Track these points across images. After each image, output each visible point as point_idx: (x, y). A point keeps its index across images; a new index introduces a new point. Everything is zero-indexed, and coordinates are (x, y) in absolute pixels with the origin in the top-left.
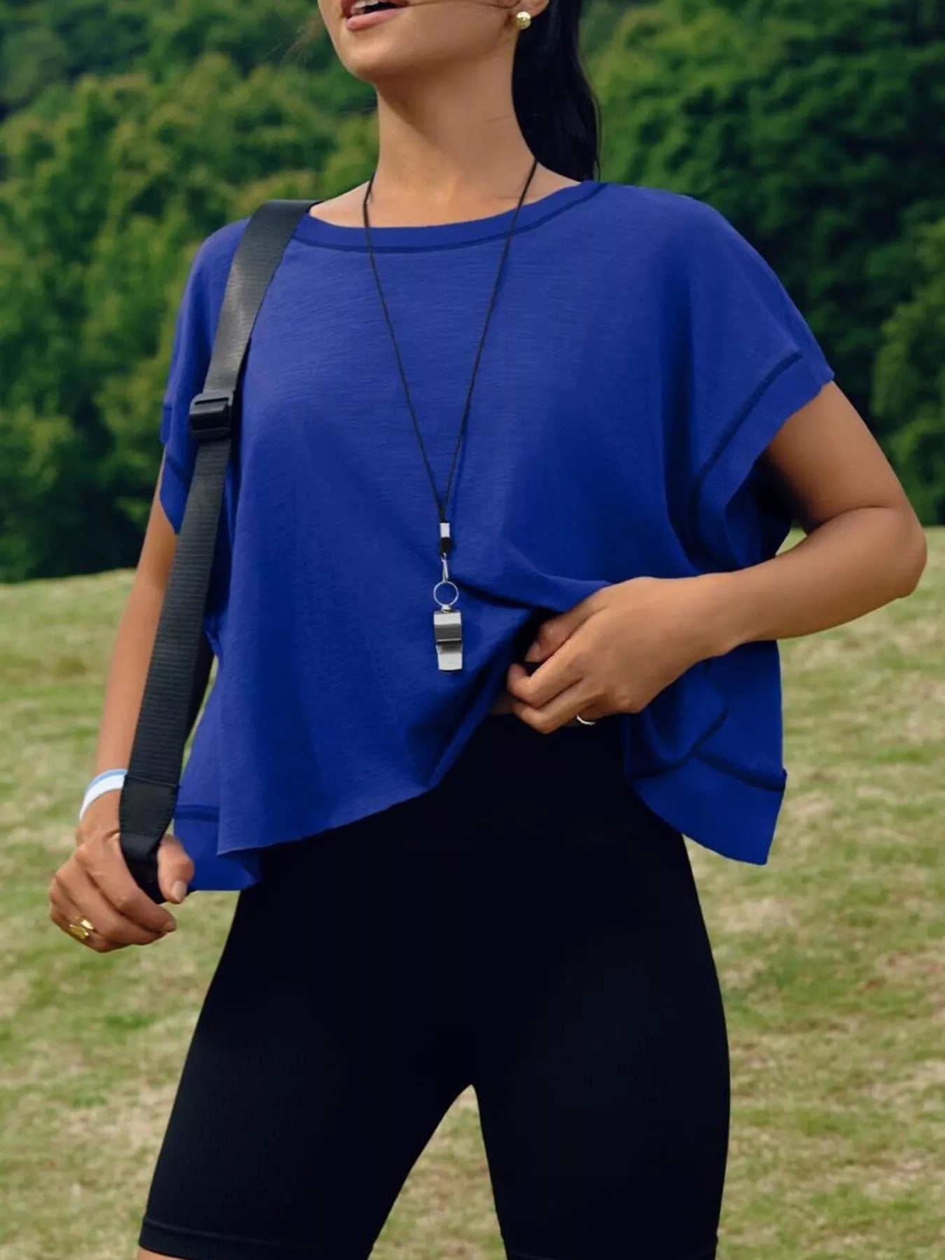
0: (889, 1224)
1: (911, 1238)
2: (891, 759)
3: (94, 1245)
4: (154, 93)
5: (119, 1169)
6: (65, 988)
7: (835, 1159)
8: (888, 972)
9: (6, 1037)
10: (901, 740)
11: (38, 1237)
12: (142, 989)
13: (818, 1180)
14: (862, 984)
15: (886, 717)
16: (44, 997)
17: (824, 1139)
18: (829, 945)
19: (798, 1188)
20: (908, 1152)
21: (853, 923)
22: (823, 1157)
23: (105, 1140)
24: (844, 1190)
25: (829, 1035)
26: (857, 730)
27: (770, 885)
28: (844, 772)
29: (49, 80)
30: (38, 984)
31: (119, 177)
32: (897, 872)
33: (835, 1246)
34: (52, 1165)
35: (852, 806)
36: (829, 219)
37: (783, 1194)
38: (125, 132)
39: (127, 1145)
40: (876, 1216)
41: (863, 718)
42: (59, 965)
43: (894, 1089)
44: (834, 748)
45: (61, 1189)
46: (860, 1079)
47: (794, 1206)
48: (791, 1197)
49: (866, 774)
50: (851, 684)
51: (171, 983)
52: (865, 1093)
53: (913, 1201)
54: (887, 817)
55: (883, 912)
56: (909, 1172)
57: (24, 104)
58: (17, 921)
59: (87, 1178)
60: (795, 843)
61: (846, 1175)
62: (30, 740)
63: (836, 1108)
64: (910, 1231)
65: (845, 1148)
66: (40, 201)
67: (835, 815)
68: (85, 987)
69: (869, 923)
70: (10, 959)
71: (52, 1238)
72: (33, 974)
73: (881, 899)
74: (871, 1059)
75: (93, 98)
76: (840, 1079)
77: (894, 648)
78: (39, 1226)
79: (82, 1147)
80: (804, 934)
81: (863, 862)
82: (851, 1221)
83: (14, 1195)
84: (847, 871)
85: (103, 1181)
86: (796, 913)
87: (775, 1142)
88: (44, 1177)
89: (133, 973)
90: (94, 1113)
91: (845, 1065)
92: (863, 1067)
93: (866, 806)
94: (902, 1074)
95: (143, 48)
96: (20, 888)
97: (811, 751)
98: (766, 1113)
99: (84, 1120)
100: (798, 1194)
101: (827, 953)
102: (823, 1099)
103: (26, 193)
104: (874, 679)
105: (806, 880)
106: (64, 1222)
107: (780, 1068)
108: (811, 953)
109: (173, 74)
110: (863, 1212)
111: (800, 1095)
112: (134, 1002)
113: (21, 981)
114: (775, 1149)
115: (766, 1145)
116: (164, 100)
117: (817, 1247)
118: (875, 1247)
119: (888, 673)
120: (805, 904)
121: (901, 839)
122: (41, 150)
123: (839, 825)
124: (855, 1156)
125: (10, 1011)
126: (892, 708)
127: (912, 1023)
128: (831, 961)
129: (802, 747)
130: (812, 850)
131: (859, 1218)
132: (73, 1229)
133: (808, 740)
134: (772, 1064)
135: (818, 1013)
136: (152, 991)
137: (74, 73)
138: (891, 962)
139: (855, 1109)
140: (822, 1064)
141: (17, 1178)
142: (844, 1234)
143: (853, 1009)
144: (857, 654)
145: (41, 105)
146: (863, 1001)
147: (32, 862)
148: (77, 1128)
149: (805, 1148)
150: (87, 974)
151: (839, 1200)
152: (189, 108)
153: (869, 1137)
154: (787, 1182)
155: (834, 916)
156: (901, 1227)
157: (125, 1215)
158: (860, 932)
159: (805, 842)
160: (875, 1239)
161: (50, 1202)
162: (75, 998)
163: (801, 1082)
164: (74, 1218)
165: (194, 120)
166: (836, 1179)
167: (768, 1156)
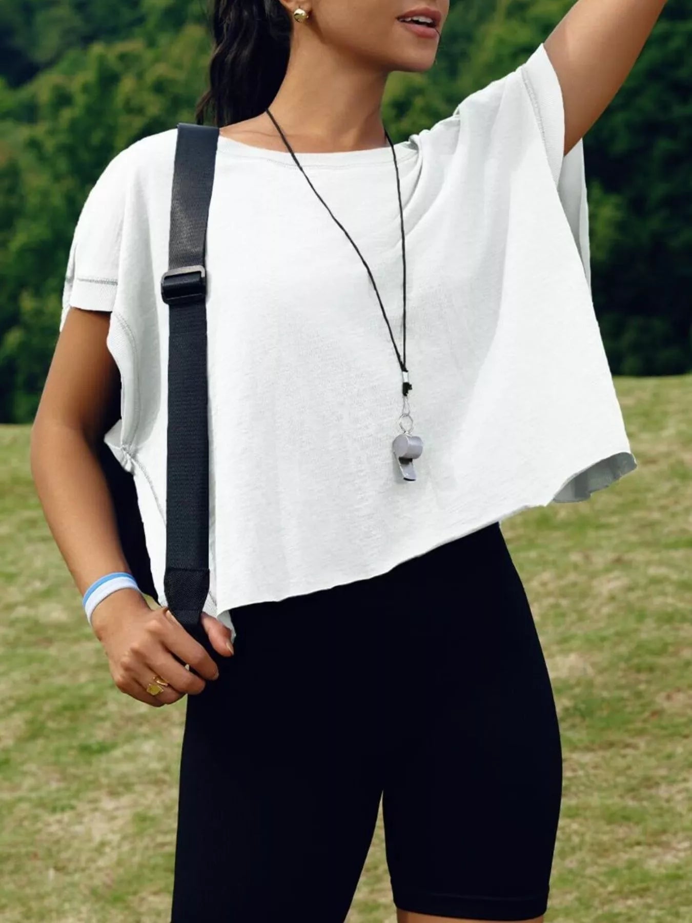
0: (661, 890)
1: (677, 899)
2: (675, 546)
3: (61, 913)
4: (149, 55)
5: (84, 858)
6: (51, 724)
7: (627, 841)
8: (666, 705)
9: (6, 762)
10: (684, 531)
11: (20, 909)
12: (107, 725)
13: (613, 857)
14: (647, 714)
15: (674, 515)
16: (35, 732)
17: (621, 826)
18: (620, 687)
19: (596, 864)
20: (681, 835)
21: (639, 670)
22: (618, 840)
23: (74, 837)
24: (631, 865)
25: (623, 752)
26: (652, 525)
27: (575, 643)
28: (639, 556)
29: (69, 45)
30: (31, 722)
31: (123, 119)
32: (677, 629)
33: (619, 907)
34: (35, 856)
35: (643, 581)
36: (663, 145)
37: (584, 868)
38: (127, 85)
39: (90, 840)
40: (652, 885)
41: (656, 515)
42: (47, 708)
43: (675, 789)
44: (634, 538)
45: (41, 873)
46: (649, 782)
47: (592, 878)
48: (589, 871)
49: (656, 557)
50: (649, 490)
51: (129, 719)
52: (653, 791)
53: (681, 872)
54: (670, 589)
55: (663, 661)
56: (679, 850)
57: (50, 64)
58: (17, 675)
59: (60, 865)
60: (598, 611)
61: (635, 853)
62: (30, 540)
63: (631, 803)
64: (676, 895)
65: (636, 833)
66: (63, 138)
67: (630, 589)
68: (65, 723)
69: (651, 669)
70: (11, 704)
71: (30, 909)
72: (27, 714)
73: (662, 650)
74: (657, 767)
75: (102, 59)
76: (634, 782)
77: (681, 463)
78: (22, 901)
79: (57, 842)
80: (599, 680)
81: (650, 623)
82: (634, 888)
83: (7, 878)
84: (636, 630)
85: (71, 867)
86: (593, 665)
87: (583, 829)
88: (29, 865)
89: (102, 713)
90: (66, 816)
91: (637, 772)
92: (652, 773)
93: (655, 581)
94: (680, 778)
95: (140, 21)
96: (21, 651)
97: (615, 541)
98: (577, 808)
99: (59, 822)
100: (595, 868)
101: (617, 693)
102: (621, 796)
103: (52, 132)
104: (665, 487)
105: (603, 639)
106: (40, 897)
107: (587, 776)
108: (605, 694)
109: (163, 39)
110: (642, 881)
111: (603, 794)
112: (101, 734)
113: (18, 720)
114: (583, 835)
115: (576, 832)
116: (157, 60)
117: (606, 908)
118: (649, 907)
119: (677, 482)
120: (602, 657)
121: (681, 605)
122: (63, 99)
123: (632, 596)
124: (642, 838)
125: (10, 742)
126: (679, 508)
127: (685, 741)
128: (622, 699)
129: (609, 538)
130: (610, 616)
131: (639, 886)
132: (46, 902)
133: (613, 533)
134: (581, 773)
135: (613, 736)
136: (115, 726)
137: (87, 40)
138: (669, 697)
139: (645, 803)
140: (619, 773)
141: (10, 866)
142: (627, 898)
143: (641, 733)
144: (654, 468)
145: (64, 65)
146: (648, 726)
147: (29, 631)
148: (54, 828)
149: (605, 833)
150: (68, 714)
151: (625, 872)
152: (178, 66)
153: (654, 824)
154: (588, 859)
155: (622, 665)
156: (670, 891)
157: (86, 892)
158: (643, 676)
159: (606, 610)
160: (650, 901)
161: (31, 883)
162: (58, 732)
163: (605, 785)
164: (48, 894)
165: (181, 76)
166: (625, 857)
167: (576, 840)
